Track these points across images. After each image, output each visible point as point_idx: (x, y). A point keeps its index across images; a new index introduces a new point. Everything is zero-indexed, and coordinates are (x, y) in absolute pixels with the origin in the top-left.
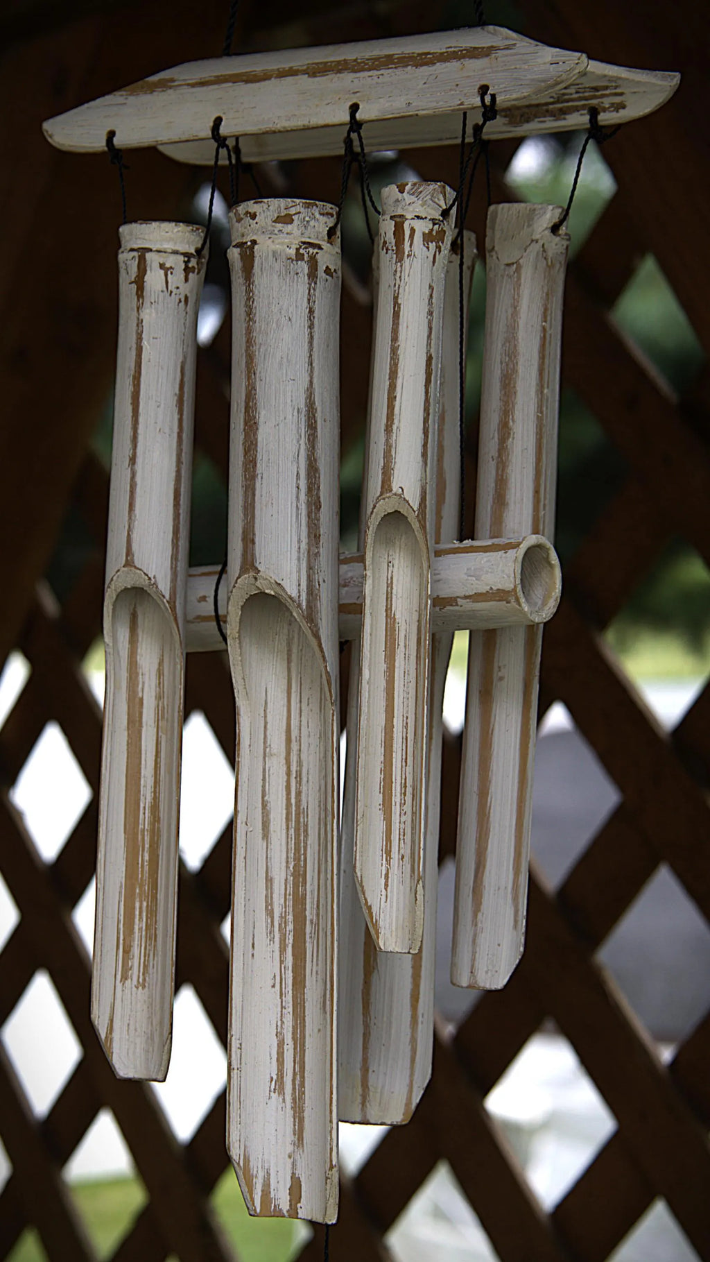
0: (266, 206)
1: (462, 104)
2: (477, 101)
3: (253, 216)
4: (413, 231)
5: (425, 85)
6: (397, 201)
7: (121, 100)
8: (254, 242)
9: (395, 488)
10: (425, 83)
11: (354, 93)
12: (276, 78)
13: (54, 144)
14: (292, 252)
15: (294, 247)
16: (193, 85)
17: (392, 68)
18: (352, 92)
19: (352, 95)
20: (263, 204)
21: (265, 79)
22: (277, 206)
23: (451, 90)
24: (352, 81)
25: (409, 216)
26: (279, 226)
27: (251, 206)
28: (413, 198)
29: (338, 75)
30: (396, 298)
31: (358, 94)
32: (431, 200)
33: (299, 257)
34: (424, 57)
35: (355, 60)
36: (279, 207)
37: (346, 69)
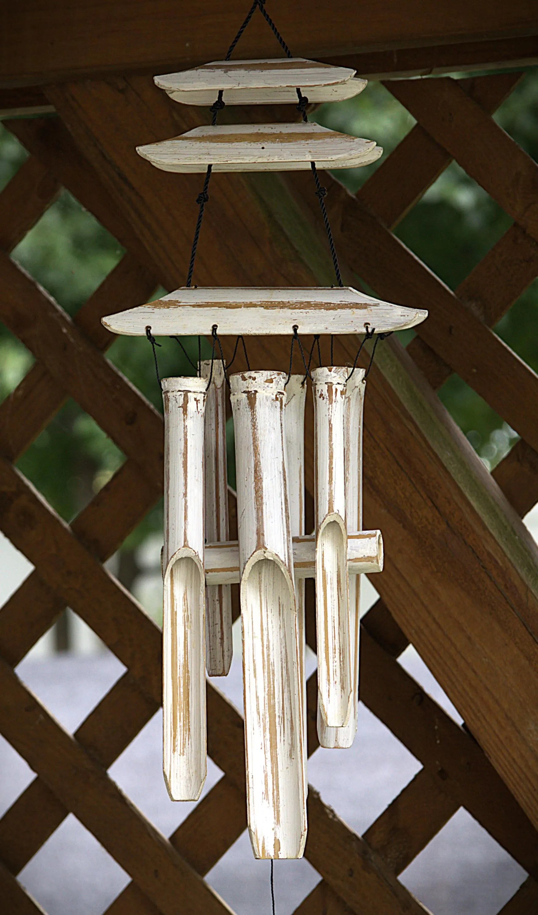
0: (261, 374)
1: (356, 331)
2: (364, 331)
3: (254, 379)
4: (336, 390)
5: (334, 320)
6: (328, 375)
7: (150, 310)
8: (256, 392)
9: (336, 511)
10: (334, 319)
11: (294, 320)
12: (244, 307)
13: (112, 331)
14: (274, 397)
15: (275, 394)
16: (194, 306)
17: (312, 309)
18: (292, 319)
19: (293, 321)
20: (259, 373)
21: (238, 307)
22: (266, 374)
23: (349, 323)
24: (291, 314)
25: (335, 383)
26: (267, 384)
27: (253, 374)
28: (335, 375)
29: (282, 309)
30: (330, 421)
31: (296, 321)
32: (343, 375)
33: (277, 399)
34: (329, 305)
35: (289, 302)
36: (267, 375)
37: (285, 307)
